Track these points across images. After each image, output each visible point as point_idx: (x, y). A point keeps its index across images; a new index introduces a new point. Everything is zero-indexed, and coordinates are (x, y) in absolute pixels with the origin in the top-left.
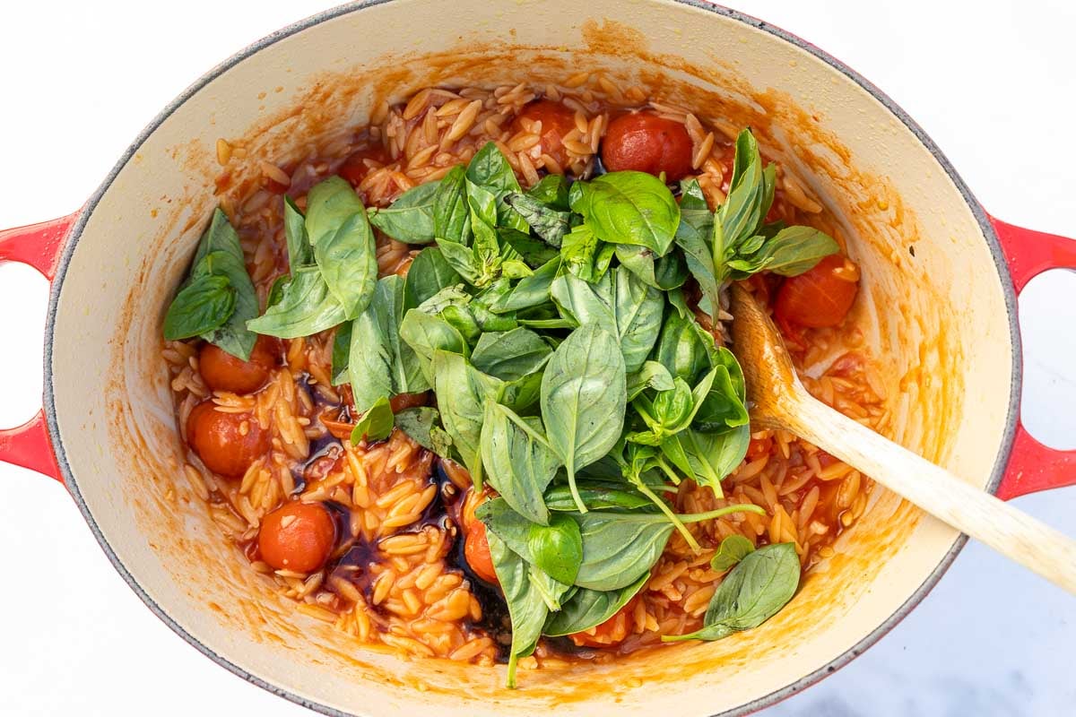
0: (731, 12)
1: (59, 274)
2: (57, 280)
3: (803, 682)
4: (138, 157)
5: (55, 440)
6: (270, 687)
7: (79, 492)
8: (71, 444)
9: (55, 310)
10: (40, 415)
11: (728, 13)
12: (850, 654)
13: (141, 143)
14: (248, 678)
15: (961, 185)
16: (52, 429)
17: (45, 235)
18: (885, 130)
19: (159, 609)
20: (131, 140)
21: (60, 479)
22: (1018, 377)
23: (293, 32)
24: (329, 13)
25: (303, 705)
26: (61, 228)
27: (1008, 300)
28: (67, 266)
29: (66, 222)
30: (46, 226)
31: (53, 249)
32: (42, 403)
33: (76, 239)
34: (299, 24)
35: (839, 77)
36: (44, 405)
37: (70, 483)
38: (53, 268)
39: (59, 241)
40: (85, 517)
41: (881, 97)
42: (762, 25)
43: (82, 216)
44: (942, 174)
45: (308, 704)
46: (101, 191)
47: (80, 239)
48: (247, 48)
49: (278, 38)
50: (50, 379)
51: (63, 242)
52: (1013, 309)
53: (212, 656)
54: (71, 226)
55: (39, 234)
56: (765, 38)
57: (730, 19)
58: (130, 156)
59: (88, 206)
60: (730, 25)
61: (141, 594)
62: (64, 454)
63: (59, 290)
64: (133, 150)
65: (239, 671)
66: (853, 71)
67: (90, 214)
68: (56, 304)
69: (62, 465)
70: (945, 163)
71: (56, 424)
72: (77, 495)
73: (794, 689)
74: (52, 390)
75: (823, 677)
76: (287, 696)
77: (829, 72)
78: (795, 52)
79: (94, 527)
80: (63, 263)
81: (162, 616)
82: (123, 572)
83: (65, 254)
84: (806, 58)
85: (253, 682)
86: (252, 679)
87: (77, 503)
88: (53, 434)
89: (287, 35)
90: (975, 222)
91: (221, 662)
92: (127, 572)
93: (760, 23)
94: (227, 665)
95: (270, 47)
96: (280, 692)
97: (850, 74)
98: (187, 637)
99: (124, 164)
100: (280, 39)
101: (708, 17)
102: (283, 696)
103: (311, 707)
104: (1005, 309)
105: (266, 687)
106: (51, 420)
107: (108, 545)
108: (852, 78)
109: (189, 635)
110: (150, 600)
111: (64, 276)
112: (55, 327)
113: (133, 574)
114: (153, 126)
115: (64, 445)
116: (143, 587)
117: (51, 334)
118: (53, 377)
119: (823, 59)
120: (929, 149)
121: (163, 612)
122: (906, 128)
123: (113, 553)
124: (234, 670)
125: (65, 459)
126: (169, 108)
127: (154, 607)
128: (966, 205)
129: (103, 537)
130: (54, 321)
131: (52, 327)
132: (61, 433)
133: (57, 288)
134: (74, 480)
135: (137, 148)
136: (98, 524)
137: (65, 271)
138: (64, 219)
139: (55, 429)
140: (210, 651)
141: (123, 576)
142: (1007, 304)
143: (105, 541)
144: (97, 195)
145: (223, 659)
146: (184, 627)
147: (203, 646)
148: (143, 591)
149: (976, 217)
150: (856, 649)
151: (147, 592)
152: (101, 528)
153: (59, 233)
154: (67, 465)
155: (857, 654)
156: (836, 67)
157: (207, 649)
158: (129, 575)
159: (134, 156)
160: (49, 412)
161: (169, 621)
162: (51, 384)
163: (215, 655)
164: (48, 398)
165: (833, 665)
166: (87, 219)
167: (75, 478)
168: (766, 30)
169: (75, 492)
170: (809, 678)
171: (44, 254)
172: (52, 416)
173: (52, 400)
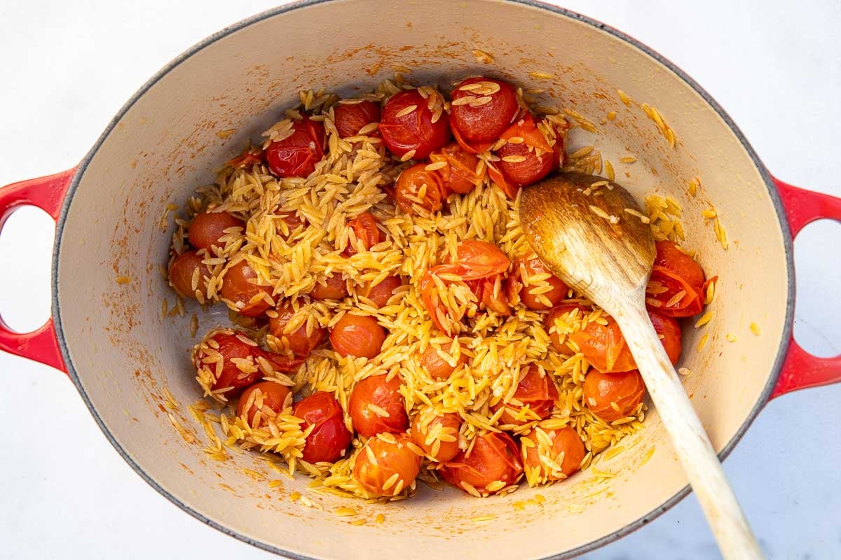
0: (579, 16)
1: (62, 216)
2: (60, 220)
3: (624, 531)
4: (121, 125)
5: (61, 342)
6: (224, 530)
7: (79, 382)
8: (73, 346)
9: (59, 243)
10: (50, 323)
11: (576, 16)
12: (660, 510)
13: (123, 114)
14: (208, 522)
15: (753, 154)
16: (58, 333)
17: (51, 185)
18: (696, 108)
19: (140, 470)
20: (115, 112)
21: (65, 371)
22: (792, 302)
23: (239, 28)
24: (267, 14)
25: (249, 543)
26: (63, 180)
27: (787, 244)
28: (68, 209)
29: (67, 175)
30: (52, 178)
31: (58, 197)
32: (50, 314)
33: (75, 189)
34: (243, 22)
35: (661, 68)
36: (52, 315)
37: (73, 375)
38: (58, 210)
39: (62, 189)
40: (85, 401)
41: (693, 84)
42: (602, 27)
43: (79, 171)
44: (738, 145)
46: (92, 152)
47: (77, 188)
48: (203, 41)
49: (227, 32)
50: (56, 296)
51: (65, 191)
52: (790, 250)
53: (181, 506)
54: (70, 178)
55: (48, 183)
56: (605, 36)
57: (578, 21)
58: (115, 125)
59: (83, 164)
60: (578, 25)
61: (127, 459)
62: (68, 352)
63: (63, 227)
64: (117, 120)
65: (201, 518)
66: (672, 64)
67: (85, 169)
68: (60, 238)
69: (67, 361)
70: (741, 136)
71: (61, 330)
72: (78, 384)
73: (618, 536)
74: (58, 304)
75: (639, 527)
76: (237, 536)
77: (654, 63)
78: (627, 48)
79: (91, 408)
80: (64, 207)
81: (143, 475)
82: (113, 442)
83: (66, 201)
84: (636, 52)
85: (211, 526)
86: (210, 523)
87: (78, 390)
88: (59, 338)
89: (234, 30)
90: (763, 182)
91: (188, 510)
92: (116, 442)
93: (600, 25)
94: (192, 512)
95: (222, 40)
96: (231, 533)
97: (670, 65)
98: (162, 492)
99: (109, 131)
100: (228, 34)
101: (561, 19)
102: (234, 536)
103: (254, 545)
104: (784, 250)
105: (221, 529)
106: (57, 326)
107: (102, 422)
108: (671, 69)
109: (163, 490)
110: (134, 463)
111: (66, 217)
112: (60, 256)
113: (120, 444)
114: (132, 101)
115: (67, 346)
116: (128, 453)
117: (57, 261)
118: (59, 294)
119: (649, 54)
120: (729, 125)
121: (144, 473)
122: (712, 109)
123: (106, 428)
124: (198, 516)
125: (69, 357)
126: (144, 88)
127: (136, 468)
128: (756, 170)
129: (98, 416)
130: (58, 251)
131: (57, 255)
132: (65, 337)
133: (61, 226)
134: (75, 373)
135: (120, 118)
136: (94, 406)
137: (67, 213)
138: (66, 172)
139: (60, 334)
140: (179, 502)
141: (114, 446)
142: (785, 247)
143: (100, 419)
144: (90, 155)
145: (188, 508)
146: (159, 484)
147: (173, 498)
148: (128, 457)
149: (764, 178)
150: (665, 506)
151: (131, 457)
152: (96, 409)
153: (61, 184)
154: (70, 361)
155: (665, 510)
156: (659, 60)
157: (177, 500)
158: (118, 444)
159: (118, 125)
160: (56, 321)
161: (148, 479)
162: (57, 300)
163: (183, 505)
164: (55, 310)
165: (647, 518)
166: (83, 173)
167: (76, 370)
168: (606, 30)
169: (77, 382)
170: (628, 528)
171: (50, 200)
172: (58, 324)
173: (58, 312)
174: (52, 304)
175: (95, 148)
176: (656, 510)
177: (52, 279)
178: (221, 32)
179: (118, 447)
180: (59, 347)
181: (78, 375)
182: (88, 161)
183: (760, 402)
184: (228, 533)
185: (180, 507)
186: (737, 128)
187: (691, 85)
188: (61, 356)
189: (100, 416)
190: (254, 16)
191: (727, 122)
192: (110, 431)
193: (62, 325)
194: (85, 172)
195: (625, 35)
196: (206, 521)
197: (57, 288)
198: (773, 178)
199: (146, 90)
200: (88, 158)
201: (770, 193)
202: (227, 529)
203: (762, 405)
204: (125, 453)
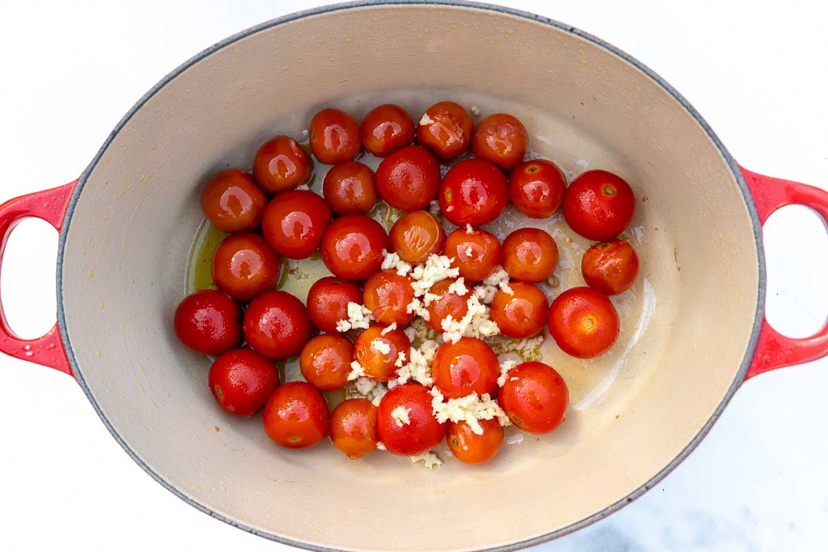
0: (549, 20)
1: (65, 226)
2: (64, 230)
3: (609, 509)
4: (118, 139)
5: (66, 345)
6: (227, 520)
7: (85, 383)
8: (78, 348)
9: (63, 253)
10: (55, 328)
11: (546, 21)
12: (643, 489)
13: (120, 128)
14: (211, 514)
15: (720, 145)
16: (64, 338)
17: (53, 198)
19: (145, 466)
20: (113, 127)
21: (72, 374)
22: (763, 285)
23: (228, 44)
24: (253, 29)
25: (251, 532)
26: (64, 193)
27: (755, 229)
28: (70, 220)
29: (68, 188)
30: (54, 191)
31: (60, 208)
32: (56, 320)
33: (76, 200)
35: (630, 67)
36: (58, 321)
37: (79, 377)
38: (60, 221)
39: (64, 201)
40: (91, 402)
41: (660, 81)
42: (572, 30)
43: (80, 183)
45: (254, 532)
46: (92, 166)
47: (79, 200)
48: (195, 56)
49: (217, 47)
50: (61, 303)
51: (67, 202)
52: (759, 235)
53: (185, 498)
54: (72, 190)
56: (575, 39)
57: (549, 26)
58: (113, 138)
59: (83, 176)
60: (548, 30)
61: (133, 456)
62: (73, 355)
63: (65, 238)
64: (114, 134)
65: (204, 509)
67: (85, 182)
68: (64, 247)
69: (72, 364)
71: (67, 335)
72: (84, 386)
73: (603, 515)
74: (63, 310)
75: (623, 506)
76: (239, 526)
77: (622, 62)
78: (596, 50)
79: (97, 408)
80: (67, 217)
81: (149, 472)
82: (119, 440)
83: (69, 211)
84: (604, 53)
85: (214, 517)
86: (213, 515)
87: (84, 391)
88: (65, 342)
89: (224, 46)
90: (731, 172)
91: (191, 503)
92: (121, 440)
93: (570, 28)
94: (195, 505)
95: (212, 55)
96: (234, 524)
97: (637, 65)
98: (166, 486)
99: (108, 145)
101: (532, 24)
102: (236, 526)
103: (256, 534)
104: (753, 235)
105: (224, 520)
106: (63, 331)
107: (108, 421)
108: (639, 67)
109: (167, 484)
110: (139, 459)
111: (68, 227)
112: (64, 264)
114: (128, 115)
115: (73, 349)
116: (133, 450)
117: (61, 270)
118: (63, 301)
119: (617, 53)
120: (697, 119)
121: (149, 468)
122: (680, 104)
123: (111, 426)
124: (201, 508)
125: (75, 360)
126: (140, 103)
127: (142, 464)
128: (724, 160)
129: (104, 415)
130: (62, 261)
131: (61, 264)
132: (71, 341)
133: (64, 236)
134: (81, 375)
135: (118, 132)
136: (100, 406)
137: (69, 224)
138: (67, 185)
139: (66, 338)
140: (183, 495)
141: (119, 443)
142: (754, 232)
143: (105, 418)
145: (192, 501)
146: (164, 479)
147: (177, 491)
148: (133, 453)
149: (731, 169)
150: (647, 485)
151: (136, 454)
152: (102, 409)
153: (63, 196)
154: (76, 364)
155: (647, 488)
156: (627, 60)
157: (181, 494)
158: (123, 442)
160: (61, 326)
161: (153, 474)
162: (62, 306)
163: (187, 498)
164: (60, 316)
166: (83, 186)
167: (82, 373)
168: (575, 33)
169: (82, 383)
170: (613, 507)
171: (53, 211)
172: (64, 329)
173: (64, 318)
174: (58, 310)
175: (95, 160)
176: (638, 489)
177: (57, 286)
178: (211, 47)
179: (123, 444)
180: (64, 351)
181: (84, 377)
182: (88, 173)
183: (736, 382)
184: (231, 523)
185: (184, 500)
186: (703, 121)
188: (67, 359)
189: (106, 416)
190: (242, 32)
191: (694, 116)
192: (116, 430)
193: (68, 329)
194: (86, 184)
195: (593, 36)
197: (61, 295)
198: (741, 167)
199: (142, 105)
200: (88, 171)
202: (229, 520)
203: (738, 385)
204: (131, 451)
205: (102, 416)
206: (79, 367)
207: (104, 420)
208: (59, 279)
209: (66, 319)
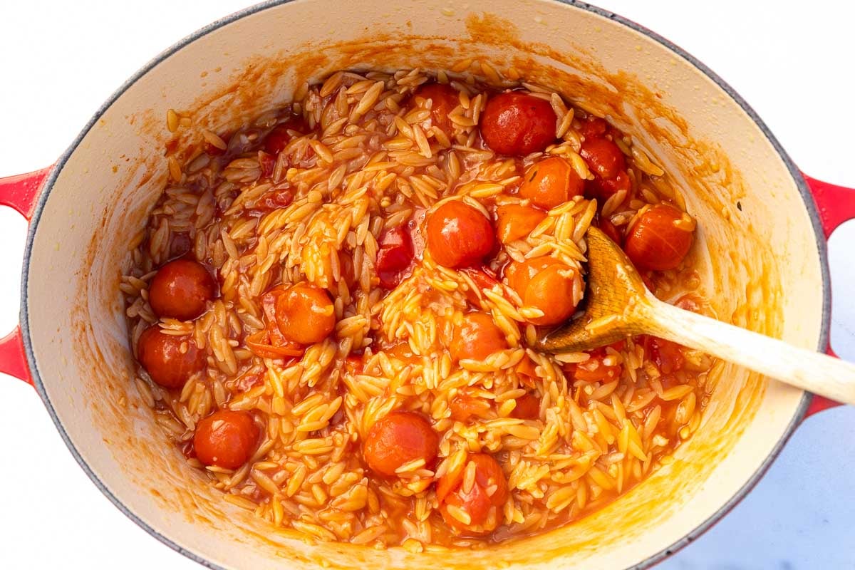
0: (588, 6)
1: (35, 215)
2: (34, 220)
3: (644, 564)
4: (102, 122)
5: (28, 351)
6: (198, 559)
7: (45, 394)
8: (41, 355)
9: (31, 245)
10: (17, 330)
11: (585, 6)
12: (685, 540)
13: (105, 110)
14: (180, 550)
15: (779, 148)
16: (26, 341)
17: (25, 184)
18: (715, 103)
19: (108, 491)
20: (97, 108)
21: (31, 382)
22: (828, 308)
23: (229, 21)
24: (259, 6)
26: (37, 179)
27: (819, 244)
28: (42, 209)
29: (42, 174)
30: (26, 177)
31: (32, 195)
32: (18, 321)
33: (50, 188)
34: (234, 15)
35: (676, 59)
36: (20, 322)
37: (39, 386)
38: (31, 210)
39: (37, 188)
40: (51, 415)
41: (712, 75)
42: (613, 16)
43: (55, 169)
44: (763, 139)
46: (71, 149)
47: (54, 187)
48: (192, 35)
49: (217, 26)
50: (25, 301)
51: (40, 188)
52: (823, 250)
53: (151, 531)
54: (46, 176)
55: (22, 182)
56: (615, 27)
57: (587, 12)
58: (96, 120)
59: (61, 160)
60: (587, 17)
61: (94, 479)
62: (35, 362)
63: (35, 228)
64: (98, 116)
65: (172, 545)
66: (688, 54)
67: (62, 167)
68: (33, 240)
69: (33, 371)
70: (765, 129)
71: (29, 337)
72: (44, 397)
74: (26, 310)
75: (661, 559)
77: (668, 54)
78: (639, 39)
79: (57, 422)
80: (39, 206)
81: (111, 497)
82: (80, 460)
83: (41, 200)
84: (649, 43)
85: (184, 554)
86: (182, 551)
87: (44, 402)
88: (27, 346)
89: (225, 23)
90: (791, 178)
91: (158, 537)
92: (83, 460)
93: (611, 15)
94: (163, 539)
95: (211, 34)
96: (206, 563)
97: (687, 56)
98: (130, 516)
99: (90, 128)
100: (219, 27)
101: (568, 9)
104: (816, 250)
105: (195, 558)
106: (25, 334)
107: (68, 438)
108: (688, 59)
109: (132, 514)
110: (101, 484)
111: (39, 217)
112: (31, 258)
113: (87, 463)
114: (115, 96)
115: (35, 355)
116: (96, 473)
117: (28, 264)
118: (28, 299)
119: (663, 44)
120: (752, 118)
121: (111, 495)
122: (733, 101)
123: (72, 445)
124: (169, 544)
125: (36, 366)
126: (128, 82)
127: (104, 489)
128: (783, 164)
129: (64, 431)
130: (30, 254)
132: (33, 345)
133: (34, 226)
134: (42, 384)
135: (102, 114)
136: (61, 420)
137: (41, 213)
138: (42, 171)
139: (27, 341)
140: (149, 528)
141: (80, 464)
142: (818, 247)
143: (66, 434)
144: (68, 152)
145: (159, 534)
146: (128, 507)
147: (143, 523)
148: (95, 476)
149: (791, 174)
150: (691, 536)
151: (99, 477)
152: (63, 424)
153: (36, 182)
154: (37, 371)
155: (691, 540)
156: (674, 50)
157: (147, 526)
158: (85, 463)
159: (99, 120)
160: (24, 328)
161: (116, 502)
162: (26, 305)
163: (153, 531)
164: (23, 316)
165: (671, 549)
166: (59, 171)
167: (43, 382)
168: (617, 20)
169: (43, 394)
170: (650, 561)
171: (24, 199)
172: (26, 331)
173: (27, 318)
175: (74, 145)
176: (681, 540)
178: (211, 25)
179: (83, 464)
180: (25, 356)
181: (45, 386)
182: (65, 159)
183: (795, 419)
184: (202, 563)
185: (150, 534)
186: (760, 120)
187: (709, 76)
188: (28, 366)
189: (67, 432)
190: (246, 9)
191: (749, 114)
193: (31, 332)
195: (637, 25)
196: (178, 549)
197: (26, 292)
198: (802, 173)
199: (131, 84)
201: (799, 190)
202: (200, 559)
203: (798, 423)
204: (92, 473)
205: (62, 432)
206: (41, 375)
207: (64, 436)
208: (25, 274)
209: (29, 320)
